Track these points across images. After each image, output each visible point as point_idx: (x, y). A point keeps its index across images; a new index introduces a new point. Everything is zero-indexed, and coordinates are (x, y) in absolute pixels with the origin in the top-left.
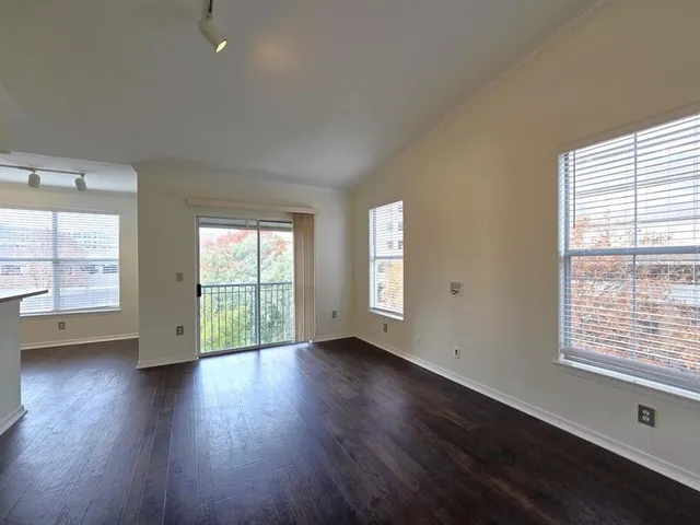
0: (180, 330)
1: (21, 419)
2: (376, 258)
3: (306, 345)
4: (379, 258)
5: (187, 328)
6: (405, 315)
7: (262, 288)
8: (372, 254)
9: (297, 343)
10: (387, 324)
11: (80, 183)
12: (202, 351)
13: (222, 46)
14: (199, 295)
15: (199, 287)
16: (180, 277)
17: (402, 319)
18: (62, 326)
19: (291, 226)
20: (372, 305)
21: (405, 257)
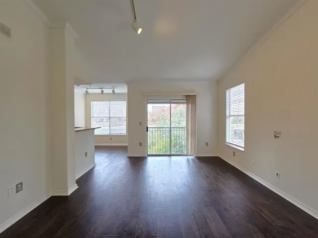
0: (141, 144)
1: (94, 167)
2: (230, 116)
3: (192, 157)
4: (232, 116)
5: (143, 144)
6: (245, 148)
7: (172, 129)
8: (228, 114)
9: (187, 155)
10: (235, 152)
11: (113, 91)
12: (149, 153)
13: (140, 31)
14: (147, 131)
15: (147, 128)
16: (141, 124)
17: (243, 150)
18: (111, 139)
19: (185, 101)
20: (227, 140)
21: (245, 115)
